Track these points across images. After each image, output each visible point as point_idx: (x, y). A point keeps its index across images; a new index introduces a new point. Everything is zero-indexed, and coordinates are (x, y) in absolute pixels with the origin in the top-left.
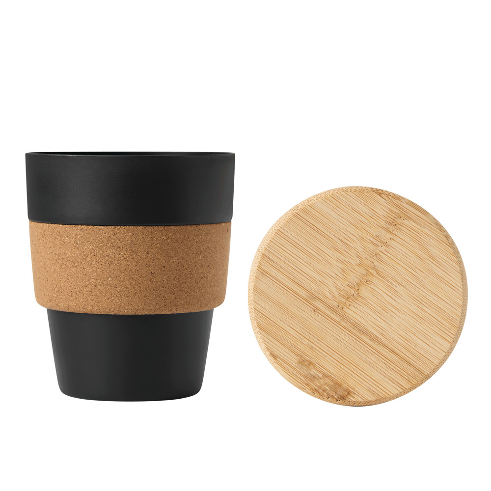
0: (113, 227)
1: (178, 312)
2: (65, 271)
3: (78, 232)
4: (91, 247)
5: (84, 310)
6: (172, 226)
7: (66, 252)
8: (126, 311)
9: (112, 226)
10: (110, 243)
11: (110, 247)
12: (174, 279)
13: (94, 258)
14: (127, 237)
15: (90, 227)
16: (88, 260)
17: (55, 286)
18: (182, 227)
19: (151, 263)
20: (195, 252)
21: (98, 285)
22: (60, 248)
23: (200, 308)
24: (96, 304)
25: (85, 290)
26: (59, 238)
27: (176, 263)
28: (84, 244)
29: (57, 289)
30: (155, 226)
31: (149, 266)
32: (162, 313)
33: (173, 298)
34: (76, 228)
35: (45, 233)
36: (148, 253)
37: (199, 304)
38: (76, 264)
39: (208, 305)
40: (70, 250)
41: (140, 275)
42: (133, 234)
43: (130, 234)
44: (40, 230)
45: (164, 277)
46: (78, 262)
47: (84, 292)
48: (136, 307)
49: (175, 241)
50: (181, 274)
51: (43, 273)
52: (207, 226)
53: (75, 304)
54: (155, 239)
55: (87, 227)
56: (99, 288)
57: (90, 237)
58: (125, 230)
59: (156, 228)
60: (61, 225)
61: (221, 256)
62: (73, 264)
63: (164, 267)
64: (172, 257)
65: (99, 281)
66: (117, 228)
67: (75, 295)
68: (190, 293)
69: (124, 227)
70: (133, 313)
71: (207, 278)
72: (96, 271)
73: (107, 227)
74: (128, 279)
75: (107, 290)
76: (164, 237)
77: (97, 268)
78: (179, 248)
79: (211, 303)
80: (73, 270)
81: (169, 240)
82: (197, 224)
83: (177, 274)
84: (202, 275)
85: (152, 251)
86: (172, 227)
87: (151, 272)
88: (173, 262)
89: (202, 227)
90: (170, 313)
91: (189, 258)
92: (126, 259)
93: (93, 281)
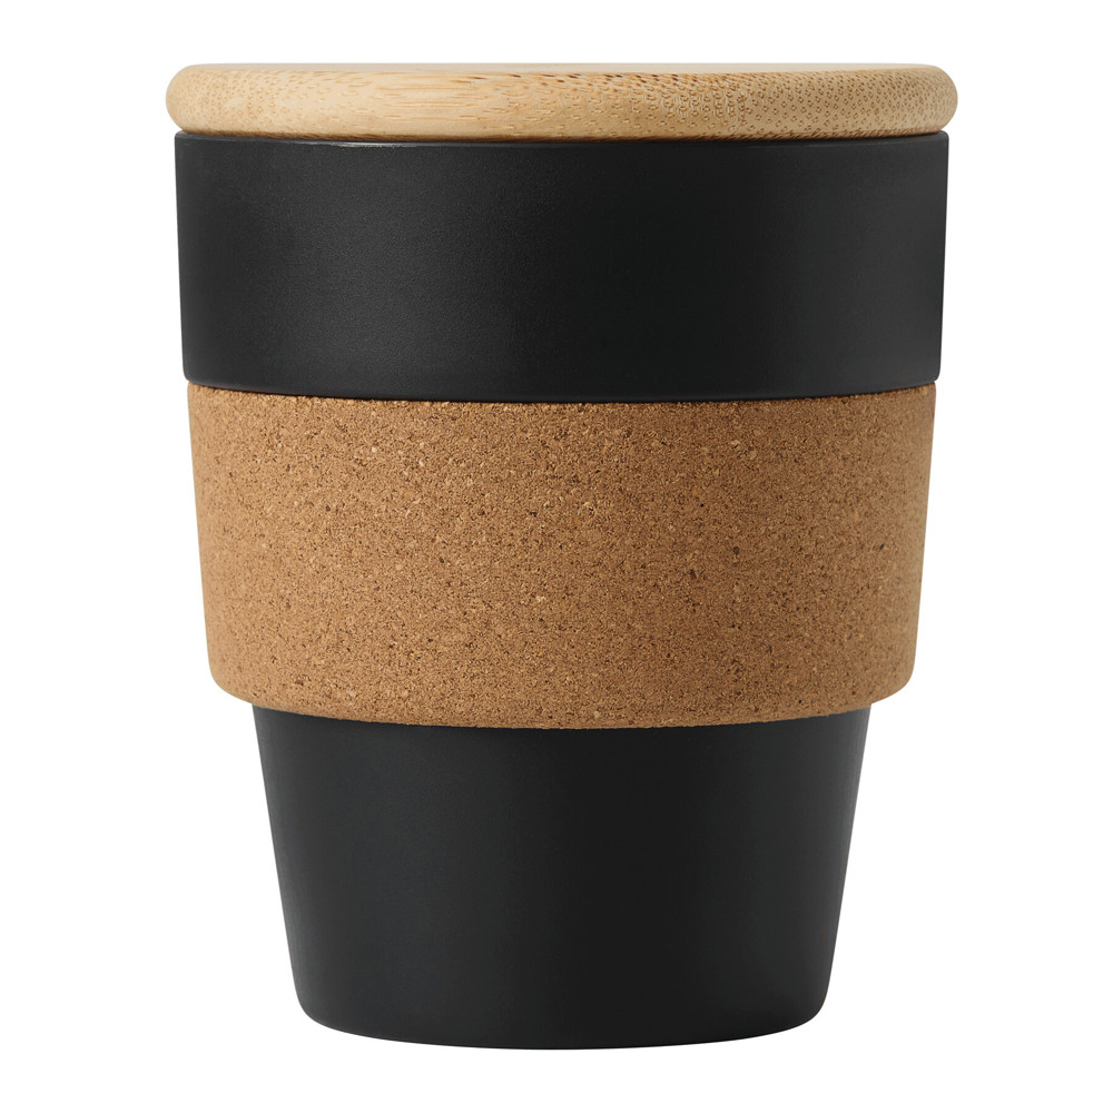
0: (554, 407)
1: (780, 716)
2: (366, 573)
3: (418, 426)
4: (470, 482)
5: (439, 714)
6: (765, 400)
7: (372, 501)
8: (597, 714)
9: (549, 402)
10: (543, 465)
11: (543, 481)
12: (769, 595)
13: (481, 520)
14: (607, 444)
15: (466, 407)
16: (458, 529)
17: (322, 625)
18: (797, 404)
19: (690, 540)
20: (840, 497)
21: (495, 620)
22: (346, 487)
23: (852, 699)
24: (487, 689)
25: (445, 639)
26: (344, 447)
27: (776, 537)
28: (444, 469)
29: (327, 639)
30: (707, 402)
31: (684, 548)
32: (725, 720)
33: (765, 665)
34: (413, 412)
35: (283, 432)
36: (681, 500)
37: (850, 684)
38: (412, 544)
39: (878, 688)
40: (386, 494)
41: (651, 583)
42: (629, 433)
43: (617, 432)
44: (258, 423)
45: (736, 589)
46: (418, 537)
47: (441, 648)
48: (637, 700)
49: (773, 455)
50: (792, 578)
51: (267, 580)
52: (877, 398)
53: (406, 693)
54: (706, 449)
55: (455, 406)
56: (500, 630)
57: (468, 446)
58: (599, 419)
59: (708, 408)
60: (350, 402)
61: (916, 510)
62: (398, 546)
63: (736, 551)
64: (765, 515)
65: (499, 605)
66: (572, 409)
67: (404, 658)
68: (821, 647)
69: (595, 407)
70: (624, 724)
71: (875, 592)
72: (490, 568)
73: (532, 408)
74: (609, 596)
75: (530, 637)
76: (737, 442)
77: (494, 558)
78: (788, 482)
79: (886, 681)
80: (399, 567)
81: (753, 454)
82: (845, 395)
83: (778, 575)
84: (859, 581)
85: (694, 493)
86: (766, 407)
87: (692, 572)
88: (768, 534)
89: (861, 404)
90: (753, 720)
91: (818, 516)
92: (601, 524)
93: (476, 607)
